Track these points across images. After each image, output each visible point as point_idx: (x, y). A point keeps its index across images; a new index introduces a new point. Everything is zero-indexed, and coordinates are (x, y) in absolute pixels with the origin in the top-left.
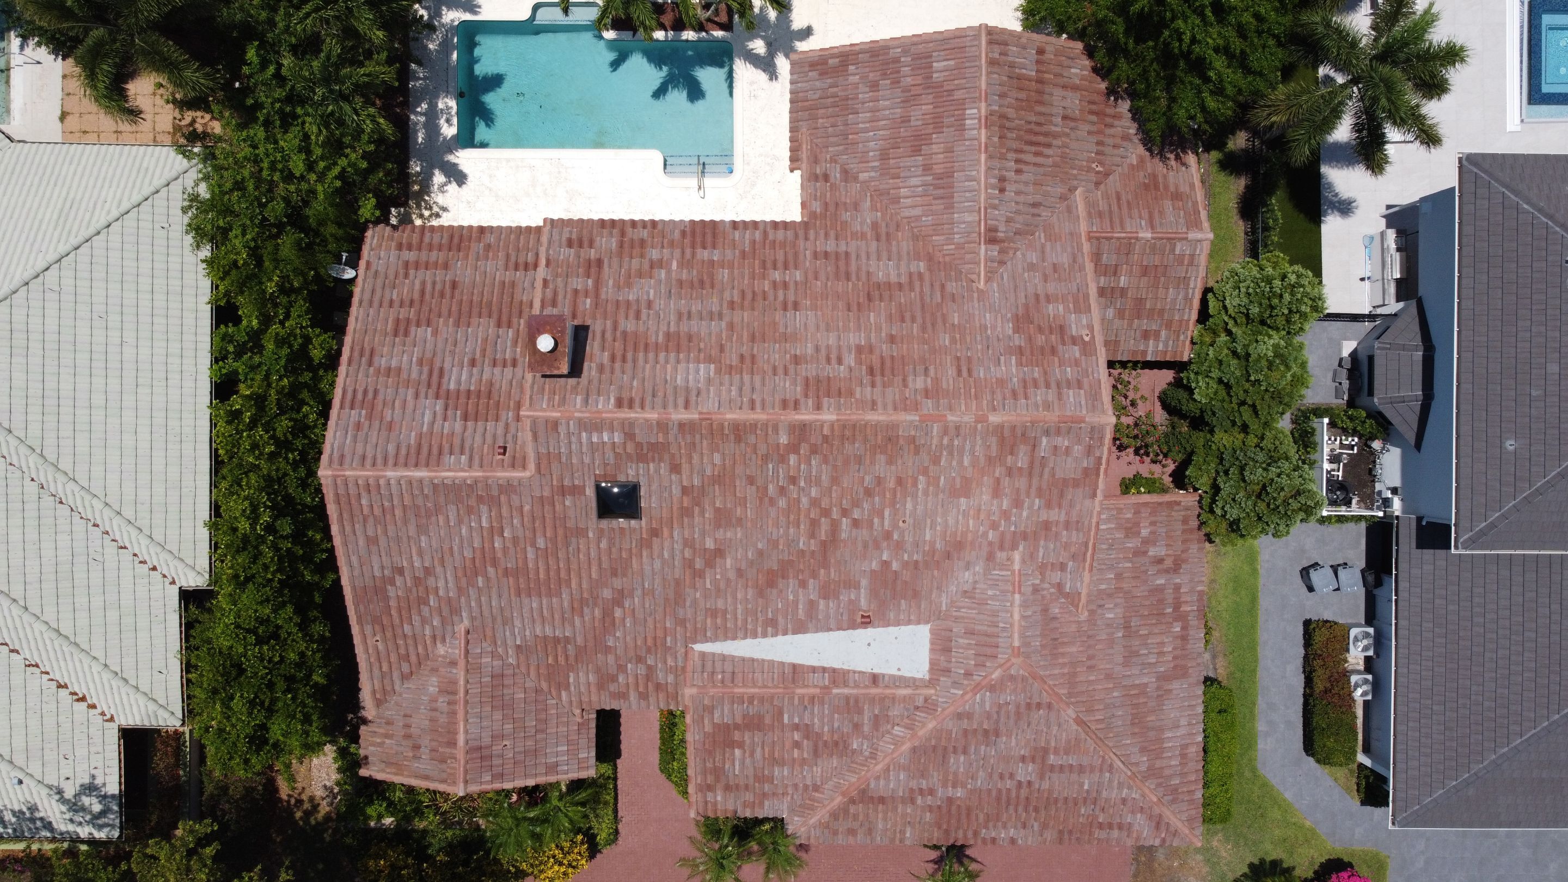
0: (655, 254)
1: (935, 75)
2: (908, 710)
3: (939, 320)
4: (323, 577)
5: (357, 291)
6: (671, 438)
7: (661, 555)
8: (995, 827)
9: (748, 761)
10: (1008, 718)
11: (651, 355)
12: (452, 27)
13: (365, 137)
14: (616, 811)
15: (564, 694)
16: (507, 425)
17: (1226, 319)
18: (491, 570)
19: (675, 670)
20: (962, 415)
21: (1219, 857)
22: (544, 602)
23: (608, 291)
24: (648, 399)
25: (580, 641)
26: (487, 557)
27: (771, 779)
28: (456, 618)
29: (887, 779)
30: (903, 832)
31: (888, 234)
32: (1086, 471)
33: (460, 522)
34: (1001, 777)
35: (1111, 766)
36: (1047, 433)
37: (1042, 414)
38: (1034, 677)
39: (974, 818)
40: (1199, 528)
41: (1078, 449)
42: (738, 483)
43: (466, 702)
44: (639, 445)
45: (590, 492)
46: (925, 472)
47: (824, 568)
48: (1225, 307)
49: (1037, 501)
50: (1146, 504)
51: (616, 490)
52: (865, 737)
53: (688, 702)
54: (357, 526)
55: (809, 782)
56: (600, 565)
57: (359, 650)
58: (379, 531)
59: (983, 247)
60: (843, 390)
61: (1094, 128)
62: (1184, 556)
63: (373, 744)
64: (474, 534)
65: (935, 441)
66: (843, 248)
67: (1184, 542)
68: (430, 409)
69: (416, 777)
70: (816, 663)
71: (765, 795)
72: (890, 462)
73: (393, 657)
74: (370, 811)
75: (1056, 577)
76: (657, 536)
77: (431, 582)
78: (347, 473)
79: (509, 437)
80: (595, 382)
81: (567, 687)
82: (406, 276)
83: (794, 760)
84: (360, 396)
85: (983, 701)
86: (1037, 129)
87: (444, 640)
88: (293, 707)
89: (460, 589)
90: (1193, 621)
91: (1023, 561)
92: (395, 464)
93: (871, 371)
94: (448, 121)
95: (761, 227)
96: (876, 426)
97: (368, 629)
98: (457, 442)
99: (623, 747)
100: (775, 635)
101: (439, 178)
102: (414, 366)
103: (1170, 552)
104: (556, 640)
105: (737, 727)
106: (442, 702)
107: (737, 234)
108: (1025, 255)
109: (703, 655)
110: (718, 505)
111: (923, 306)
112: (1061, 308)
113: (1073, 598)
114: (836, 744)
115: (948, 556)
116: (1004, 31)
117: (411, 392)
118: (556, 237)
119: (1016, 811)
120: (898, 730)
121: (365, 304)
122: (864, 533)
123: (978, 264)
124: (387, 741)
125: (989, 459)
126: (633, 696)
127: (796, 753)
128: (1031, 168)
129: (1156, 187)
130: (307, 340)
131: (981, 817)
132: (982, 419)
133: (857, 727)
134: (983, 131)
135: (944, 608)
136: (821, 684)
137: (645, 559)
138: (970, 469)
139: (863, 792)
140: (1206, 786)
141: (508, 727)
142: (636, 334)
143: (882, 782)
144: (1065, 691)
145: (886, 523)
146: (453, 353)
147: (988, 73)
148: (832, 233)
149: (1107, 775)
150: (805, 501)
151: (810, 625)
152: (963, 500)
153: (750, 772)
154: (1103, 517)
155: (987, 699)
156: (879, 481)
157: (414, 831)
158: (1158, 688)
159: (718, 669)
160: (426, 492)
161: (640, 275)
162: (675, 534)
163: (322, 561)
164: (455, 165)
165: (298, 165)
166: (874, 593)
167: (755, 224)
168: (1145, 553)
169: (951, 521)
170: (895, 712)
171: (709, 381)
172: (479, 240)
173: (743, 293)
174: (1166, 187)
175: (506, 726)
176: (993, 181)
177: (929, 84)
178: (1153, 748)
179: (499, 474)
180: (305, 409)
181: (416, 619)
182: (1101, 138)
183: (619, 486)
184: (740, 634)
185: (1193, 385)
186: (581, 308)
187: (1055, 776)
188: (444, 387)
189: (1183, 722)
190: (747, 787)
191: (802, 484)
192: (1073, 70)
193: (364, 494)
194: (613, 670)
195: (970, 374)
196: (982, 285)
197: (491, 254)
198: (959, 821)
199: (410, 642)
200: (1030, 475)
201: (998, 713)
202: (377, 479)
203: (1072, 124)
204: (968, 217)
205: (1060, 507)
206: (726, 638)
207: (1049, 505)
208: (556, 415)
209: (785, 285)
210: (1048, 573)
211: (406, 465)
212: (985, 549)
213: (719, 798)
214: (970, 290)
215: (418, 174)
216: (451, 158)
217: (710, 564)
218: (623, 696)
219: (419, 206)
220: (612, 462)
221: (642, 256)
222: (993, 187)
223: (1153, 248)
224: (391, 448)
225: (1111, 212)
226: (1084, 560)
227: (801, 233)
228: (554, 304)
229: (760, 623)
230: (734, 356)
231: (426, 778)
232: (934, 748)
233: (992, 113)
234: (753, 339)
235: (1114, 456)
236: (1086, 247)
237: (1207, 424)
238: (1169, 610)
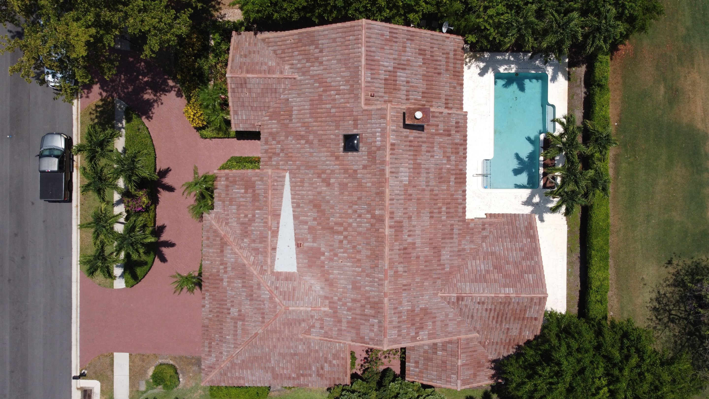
0: (453, 158)
1: (526, 275)
2: (261, 262)
3: (425, 277)
4: (317, 17)
5: (437, 33)
6: (378, 166)
7: (327, 160)
8: (210, 299)
9: (239, 195)
10: (258, 305)
11: (412, 157)
12: (545, 71)
13: (502, 39)
14: (215, 138)
15: (267, 118)
16: (382, 97)
17: (424, 396)
18: (321, 89)
19: (278, 164)
20: (387, 287)
21: (194, 393)
22: (307, 111)
23: (438, 139)
24: (394, 157)
25: (291, 125)
26: (327, 88)
27: (231, 204)
28: (300, 74)
29: (231, 254)
30: (208, 260)
31: (460, 255)
32: (363, 338)
33: (343, 77)
34: (232, 302)
35: (237, 348)
36: (380, 322)
37: (388, 320)
38: (276, 316)
39: (214, 290)
40: (335, 385)
41: (372, 335)
42: (358, 193)
43: (265, 78)
44: (375, 152)
45: (355, 132)
46: (363, 271)
47: (322, 228)
48: (428, 395)
49: (350, 317)
50: (346, 362)
51: (356, 142)
52: (249, 244)
53: (265, 171)
54: (341, 34)
55: (230, 220)
56: (324, 135)
57: (287, 33)
58: (338, 43)
59: (456, 295)
60: (397, 237)
61: (503, 341)
62: (324, 378)
63: (246, 38)
64: (337, 83)
65: (376, 275)
66: (455, 236)
67: (330, 378)
68: (389, 65)
69: (233, 56)
70: (281, 224)
71: (224, 202)
72: (367, 257)
73: (283, 47)
74: (217, 35)
75: (318, 325)
76: (336, 159)
77: (317, 64)
78: (364, 31)
79: (378, 98)
80: (401, 134)
81: (271, 119)
82: (443, 54)
83: (239, 214)
84: (395, 35)
85: (266, 294)
86: (504, 318)
87: (291, 68)
88: (265, 6)
89: (313, 76)
90: (296, 382)
91: (324, 312)
92: (367, 51)
93: (405, 249)
94: (506, 69)
95: (463, 202)
96: (383, 251)
97: (296, 37)
98: (376, 76)
99: (242, 141)
100: (293, 207)
101: (482, 65)
102: (407, 58)
103: (326, 373)
104: (291, 116)
105: (254, 191)
106: (265, 67)
107: (461, 192)
108: (452, 312)
109: (284, 177)
110: (349, 184)
111: (431, 270)
112: (430, 327)
113: (308, 332)
114: (247, 232)
115: (327, 280)
116: (545, 304)
117: (396, 57)
118: (460, 117)
119: (217, 308)
120: (252, 258)
121: (432, 37)
122: (336, 245)
123: (449, 293)
124: (247, 44)
125: (369, 298)
126: (266, 147)
127: (242, 215)
128: (488, 315)
129: (478, 367)
130: (417, 12)
131: (215, 293)
132: (385, 295)
133: (254, 241)
134: (504, 295)
135: (304, 278)
136: (272, 226)
137: (326, 153)
138: (364, 290)
139: (226, 244)
140: (226, 387)
141: (254, 95)
142: (421, 151)
143: (230, 251)
144: (269, 329)
145: (341, 255)
146: (412, 74)
147: (527, 298)
148: (461, 232)
149: (233, 346)
150: (351, 221)
151: (297, 222)
152: (351, 286)
153: (234, 196)
154: (342, 345)
155: (266, 296)
156: (359, 252)
157: (208, 53)
158: (269, 367)
159: (279, 183)
160: (356, 63)
161: (445, 152)
162: (337, 167)
163: (324, 17)
164: (487, 72)
165: (491, 12)
166: (311, 249)
167: (465, 200)
168: (326, 362)
169: (342, 281)
170: (260, 257)
171: (401, 181)
172: (458, 84)
173: (437, 195)
174: (479, 371)
175: (254, 94)
176: (483, 299)
177: (523, 273)
178: (244, 365)
179: (363, 94)
180: (388, 11)
181: (301, 57)
182: (499, 344)
183: (358, 143)
184: (293, 192)
185: (396, 382)
186: (431, 128)
187: (232, 324)
188: (398, 70)
189: (254, 378)
190: (227, 194)
191: (358, 220)
192: (528, 332)
193: (354, 37)
194: (278, 139)
195: (403, 290)
196: (440, 294)
197: (452, 89)
198: (213, 284)
199: (290, 54)
200: (361, 315)
201: (260, 301)
202: (361, 43)
203: (505, 332)
204: (468, 289)
205: (348, 327)
206: (291, 186)
207: (348, 322)
208: (388, 119)
209: (440, 213)
210: (319, 322)
211: (367, 55)
212: (330, 296)
213: (222, 183)
214: (438, 290)
215: (484, 56)
216: (490, 70)
217: (324, 180)
218: (267, 143)
219: (470, 57)
220: (368, 141)
221: (452, 153)
222: (480, 299)
223: (454, 366)
224: (373, 49)
225: (469, 348)
226: (324, 337)
227: (461, 219)
228: (433, 117)
229: (298, 201)
230: (411, 192)
231: (233, 60)
232: (245, 274)
233: (511, 299)
234: (418, 199)
235: (364, 348)
236: (455, 338)
237: (379, 388)
238: (301, 372)
